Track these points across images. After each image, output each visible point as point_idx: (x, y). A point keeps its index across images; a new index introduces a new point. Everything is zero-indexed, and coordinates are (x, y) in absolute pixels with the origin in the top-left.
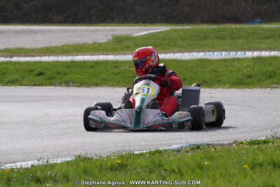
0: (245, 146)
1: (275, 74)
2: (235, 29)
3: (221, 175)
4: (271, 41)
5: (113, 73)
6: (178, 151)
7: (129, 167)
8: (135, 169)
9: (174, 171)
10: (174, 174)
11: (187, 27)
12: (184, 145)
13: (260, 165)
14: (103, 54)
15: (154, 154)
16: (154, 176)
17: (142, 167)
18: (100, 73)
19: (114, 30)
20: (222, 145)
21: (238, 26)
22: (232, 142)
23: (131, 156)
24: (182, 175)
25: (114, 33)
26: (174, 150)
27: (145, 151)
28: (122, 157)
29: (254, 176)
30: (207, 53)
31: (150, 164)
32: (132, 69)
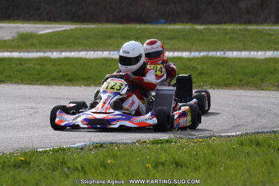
0: (148, 146)
2: (140, 29)
3: (124, 174)
4: (174, 41)
5: (17, 71)
6: (82, 149)
7: (32, 164)
8: (38, 166)
9: (77, 169)
10: (77, 172)
11: (92, 26)
12: (88, 143)
13: (163, 164)
14: (7, 51)
15: (57, 152)
16: (57, 173)
17: (45, 164)
18: (4, 70)
19: (19, 28)
20: (126, 143)
21: (143, 26)
22: (135, 141)
23: (35, 153)
24: (85, 173)
25: (18, 30)
26: (77, 148)
27: (48, 149)
28: (25, 154)
29: (157, 175)
30: (112, 53)
31: (53, 161)
32: (36, 66)
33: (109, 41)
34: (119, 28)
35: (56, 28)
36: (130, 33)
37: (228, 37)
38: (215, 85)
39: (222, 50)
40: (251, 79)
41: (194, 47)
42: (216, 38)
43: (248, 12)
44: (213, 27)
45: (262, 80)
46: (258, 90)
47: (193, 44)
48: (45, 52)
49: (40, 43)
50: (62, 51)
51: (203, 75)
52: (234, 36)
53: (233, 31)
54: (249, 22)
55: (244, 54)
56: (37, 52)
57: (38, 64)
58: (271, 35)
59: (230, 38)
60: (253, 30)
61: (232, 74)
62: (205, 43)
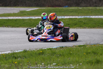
1: (77, 24)
4: (72, 13)
11: (44, 8)
18: (18, 23)
19: (20, 9)
21: (61, 8)
32: (29, 22)
34: (53, 9)
35: (32, 9)
36: (57, 10)
37: (90, 11)
38: (90, 27)
40: (101, 25)
42: (86, 12)
43: (95, 3)
44: (85, 8)
47: (79, 14)
48: (30, 17)
49: (27, 14)
50: (35, 17)
51: (85, 24)
52: (92, 11)
53: (92, 9)
54: (96, 6)
55: (96, 17)
56: (27, 17)
57: (29, 21)
60: (98, 9)
61: (95, 23)
62: (83, 13)
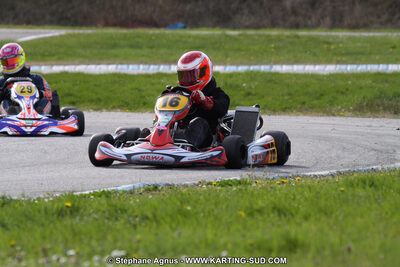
2: (154, 35)
11: (88, 31)
21: (157, 31)
30: (119, 66)
33: (114, 51)
34: (125, 35)
35: (40, 33)
36: (140, 40)
37: (273, 45)
38: (269, 109)
39: (267, 64)
40: (315, 102)
41: (229, 59)
42: (256, 48)
43: (294, 12)
44: (251, 32)
45: (331, 103)
46: (328, 115)
47: (226, 56)
50: (52, 65)
51: (251, 97)
52: (281, 45)
53: (279, 39)
54: (297, 26)
55: (297, 69)
58: (329, 43)
59: (275, 48)
60: (304, 36)
61: (290, 94)
62: (243, 53)
